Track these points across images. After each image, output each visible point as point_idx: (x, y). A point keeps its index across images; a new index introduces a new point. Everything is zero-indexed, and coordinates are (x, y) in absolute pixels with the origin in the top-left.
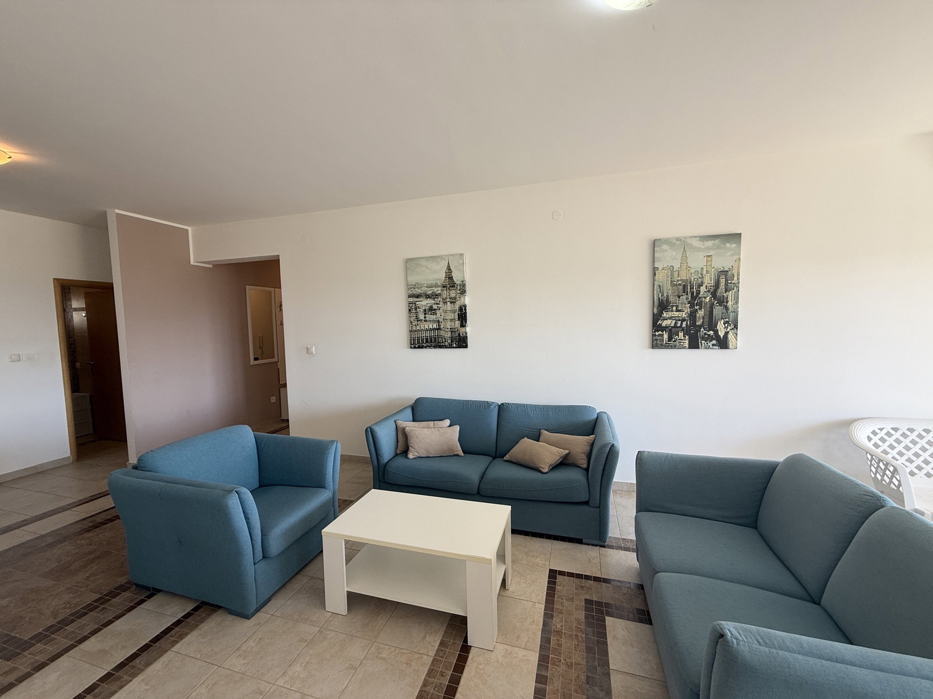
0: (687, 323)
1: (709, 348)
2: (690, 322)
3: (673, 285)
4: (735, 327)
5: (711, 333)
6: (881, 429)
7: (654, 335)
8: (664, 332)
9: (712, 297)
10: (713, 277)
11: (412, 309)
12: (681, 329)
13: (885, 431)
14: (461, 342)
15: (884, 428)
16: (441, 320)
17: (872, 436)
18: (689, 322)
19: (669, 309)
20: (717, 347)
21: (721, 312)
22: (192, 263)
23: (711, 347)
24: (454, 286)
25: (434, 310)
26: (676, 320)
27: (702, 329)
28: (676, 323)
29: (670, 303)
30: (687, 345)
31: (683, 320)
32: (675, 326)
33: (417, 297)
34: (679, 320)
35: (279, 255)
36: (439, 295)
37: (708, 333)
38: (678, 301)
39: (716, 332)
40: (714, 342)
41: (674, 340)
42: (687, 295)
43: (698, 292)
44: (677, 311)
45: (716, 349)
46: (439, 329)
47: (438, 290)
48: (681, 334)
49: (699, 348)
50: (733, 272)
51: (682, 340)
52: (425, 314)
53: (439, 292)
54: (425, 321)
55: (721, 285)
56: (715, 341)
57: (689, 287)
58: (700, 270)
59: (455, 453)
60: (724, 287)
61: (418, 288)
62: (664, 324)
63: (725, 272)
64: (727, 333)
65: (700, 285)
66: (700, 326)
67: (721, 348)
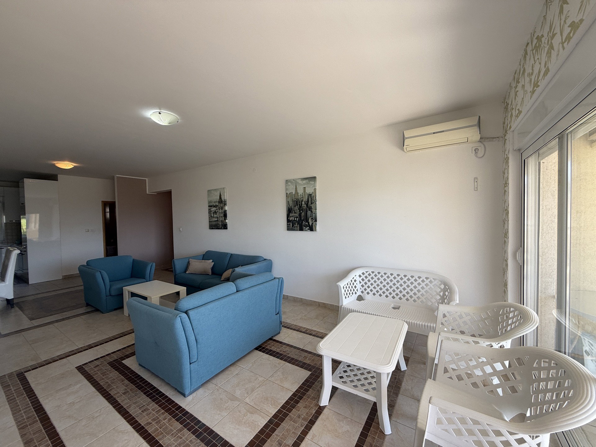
1: (307, 230)
2: (299, 218)
3: (293, 201)
4: (315, 221)
5: (307, 223)
6: (367, 272)
7: (287, 224)
8: (291, 223)
9: (306, 207)
10: (306, 197)
11: (210, 211)
12: (296, 221)
14: (225, 227)
16: (218, 217)
17: (362, 275)
19: (292, 212)
21: (310, 214)
22: (147, 193)
24: (222, 202)
25: (216, 212)
26: (295, 217)
27: (304, 222)
29: (292, 209)
30: (299, 229)
31: (297, 217)
32: (294, 220)
33: (211, 207)
35: (171, 190)
36: (217, 206)
38: (295, 209)
39: (309, 223)
40: (308, 228)
41: (294, 227)
42: (298, 205)
43: (302, 204)
44: (295, 213)
45: (309, 231)
46: (218, 221)
47: (217, 204)
48: (296, 224)
49: (303, 231)
50: (314, 195)
51: (297, 226)
52: (213, 214)
53: (218, 204)
54: (214, 217)
55: (309, 201)
57: (298, 202)
58: (302, 194)
60: (311, 202)
61: (211, 203)
62: (291, 219)
63: (310, 195)
64: (312, 223)
65: (302, 201)
66: (303, 220)
67: (311, 231)
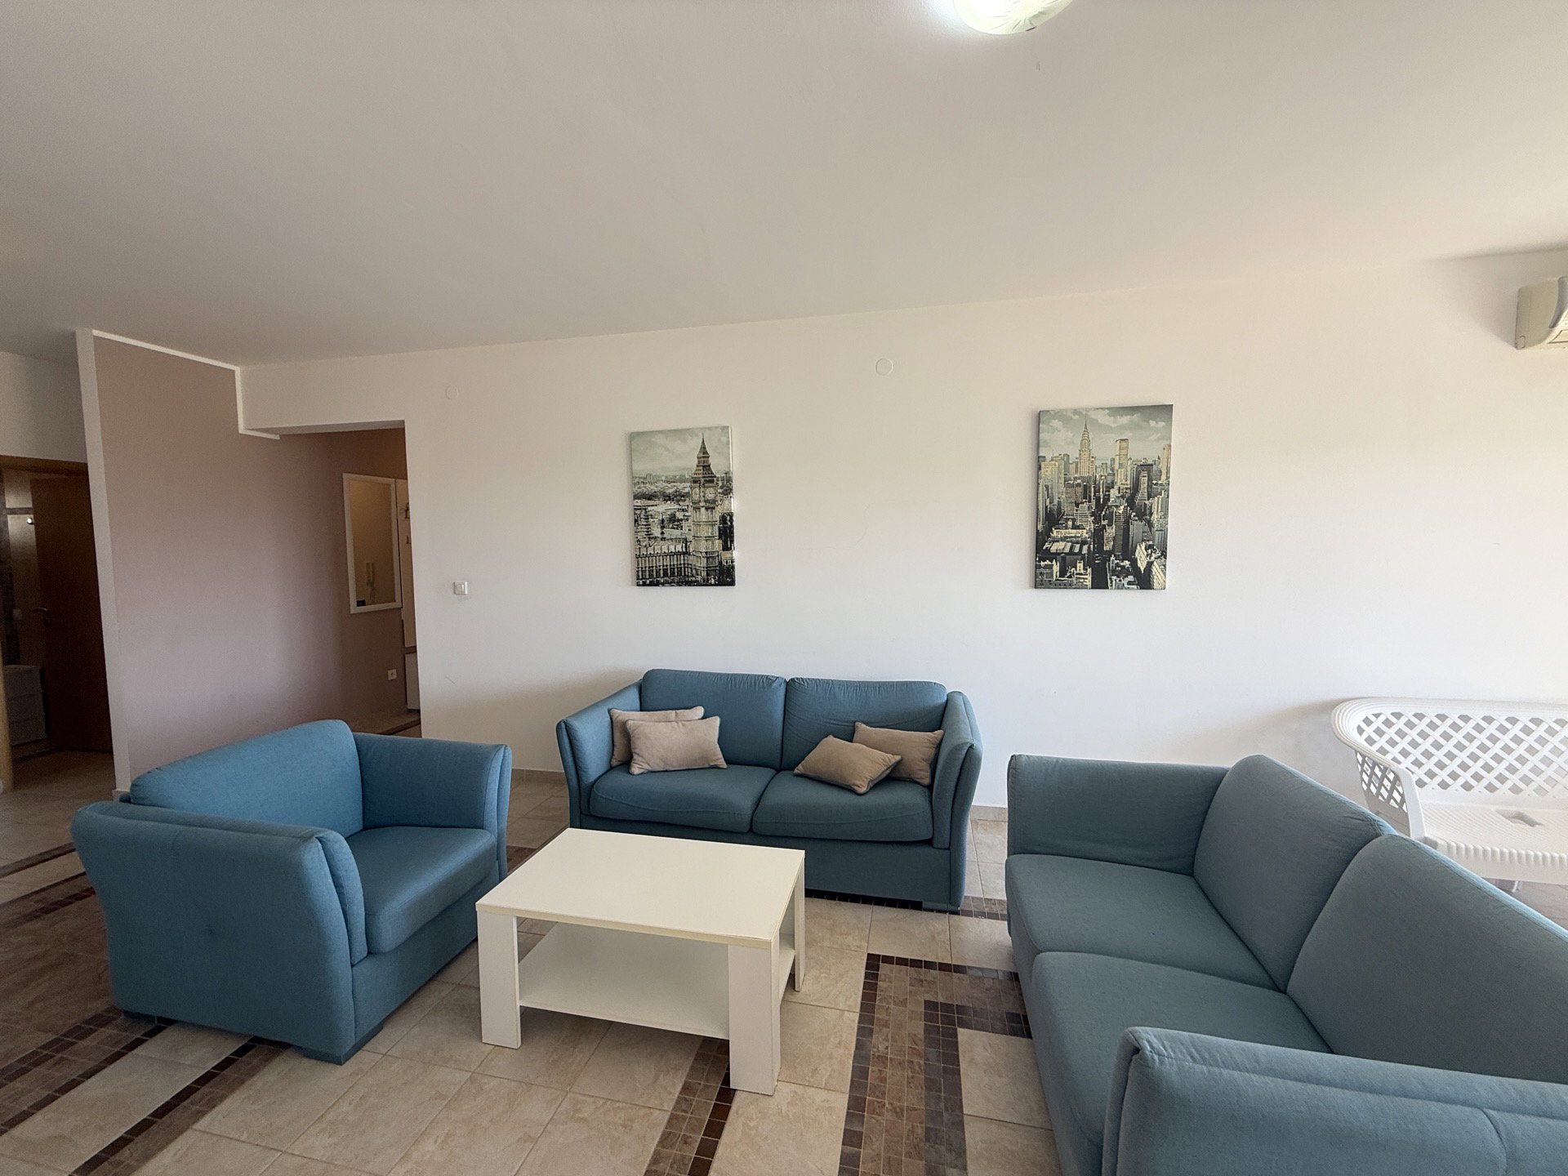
0: (1089, 547)
1: (1123, 587)
2: (1094, 546)
3: (1067, 485)
4: (1162, 554)
5: (1127, 563)
6: (1377, 716)
7: (1038, 567)
8: (1054, 562)
9: (1128, 505)
10: (1129, 474)
11: (640, 518)
12: (1080, 557)
13: (1382, 718)
14: (724, 576)
15: (1380, 714)
16: (690, 538)
17: (1364, 726)
18: (1092, 546)
19: (1062, 524)
20: (1135, 587)
21: (1141, 531)
22: (242, 429)
23: (1126, 586)
24: (712, 481)
25: (679, 520)
26: (1073, 543)
27: (1112, 558)
28: (1072, 548)
29: (1064, 515)
30: (1088, 582)
31: (1083, 543)
32: (1071, 552)
33: (649, 499)
34: (1077, 543)
35: (403, 421)
36: (687, 495)
37: (1122, 564)
38: (1075, 512)
39: (1134, 562)
41: (1068, 574)
42: (1090, 501)
43: (1107, 498)
44: (1075, 527)
45: (1133, 589)
46: (686, 553)
47: (686, 487)
48: (1080, 565)
49: (1107, 588)
50: (1160, 466)
51: (1081, 574)
52: (663, 527)
53: (687, 490)
54: (663, 539)
55: (1142, 487)
56: (1132, 577)
57: (1093, 489)
58: (1109, 463)
59: (712, 764)
60: (1146, 491)
61: (651, 483)
62: (1053, 549)
63: (1147, 467)
64: (1150, 564)
65: (1111, 486)
66: (1110, 553)
67: (1141, 588)
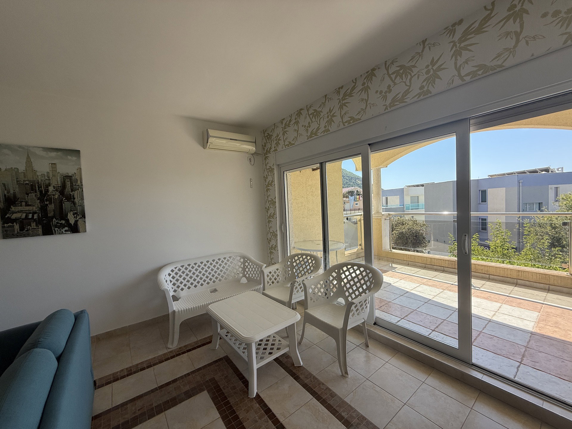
0: (38, 215)
1: (62, 233)
2: (41, 214)
3: (19, 184)
4: (82, 217)
5: (63, 222)
6: (176, 268)
7: (3, 227)
8: (15, 224)
9: (60, 195)
10: (59, 180)
12: (33, 220)
13: (178, 268)
17: (171, 273)
19: (18, 204)
20: (70, 232)
21: (70, 206)
23: (64, 232)
26: (27, 213)
27: (54, 220)
28: (26, 216)
29: (19, 199)
30: (40, 233)
31: (34, 213)
32: (26, 218)
34: (30, 213)
37: (60, 222)
38: (26, 198)
39: (67, 221)
40: (66, 228)
41: (26, 229)
42: (36, 192)
43: (48, 191)
44: (27, 205)
45: (69, 233)
48: (33, 225)
49: (52, 234)
50: (76, 177)
51: (35, 229)
55: (67, 186)
57: (37, 186)
58: (46, 174)
60: (70, 188)
62: (14, 216)
63: (69, 177)
64: (76, 222)
65: (49, 185)
66: (52, 218)
67: (73, 233)
